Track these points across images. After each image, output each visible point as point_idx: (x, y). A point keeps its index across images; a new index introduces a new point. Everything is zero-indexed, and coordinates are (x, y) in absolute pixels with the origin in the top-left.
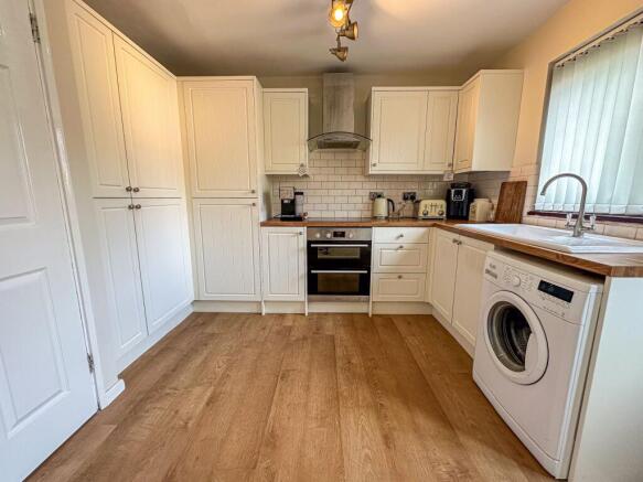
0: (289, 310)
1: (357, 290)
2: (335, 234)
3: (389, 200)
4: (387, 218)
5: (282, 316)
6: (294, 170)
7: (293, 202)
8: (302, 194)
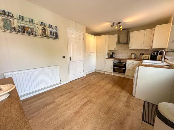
0: (110, 74)
1: (123, 72)
2: (119, 61)
3: (135, 55)
4: (134, 59)
5: (108, 74)
6: (113, 49)
7: (112, 55)
8: (115, 53)
